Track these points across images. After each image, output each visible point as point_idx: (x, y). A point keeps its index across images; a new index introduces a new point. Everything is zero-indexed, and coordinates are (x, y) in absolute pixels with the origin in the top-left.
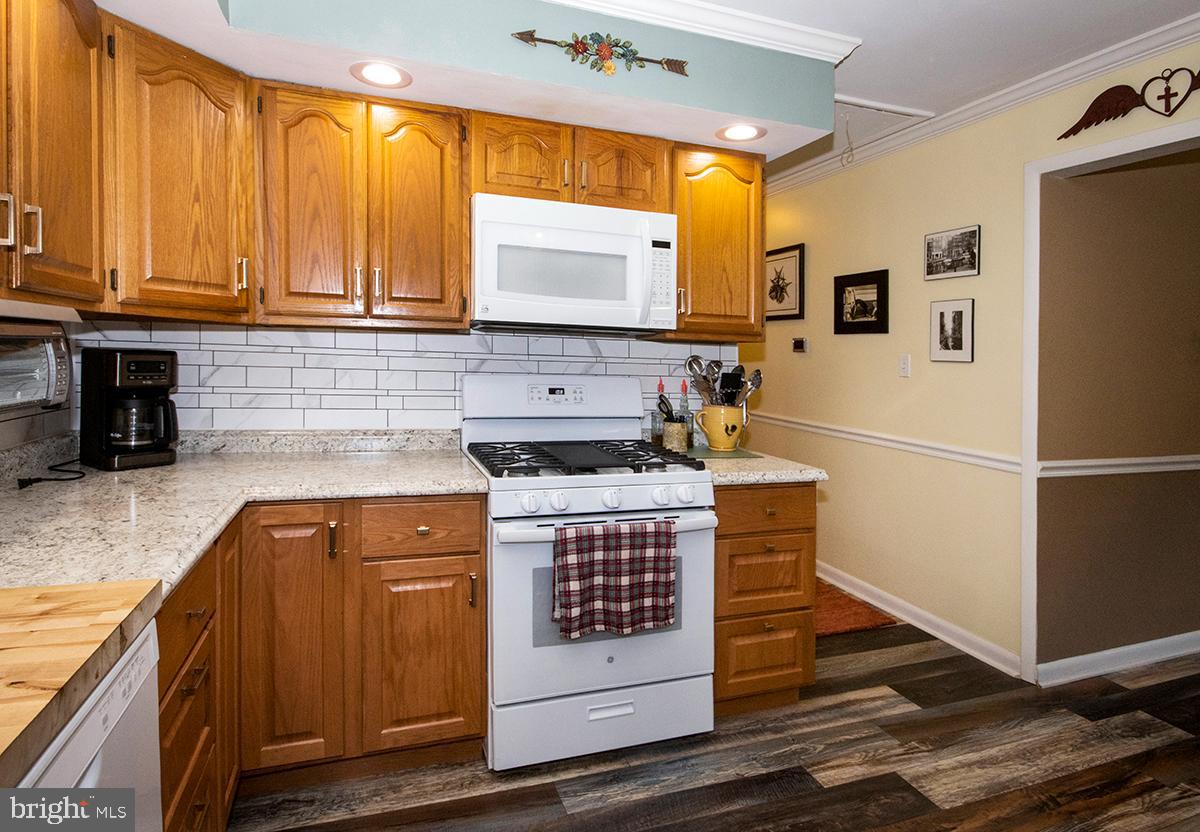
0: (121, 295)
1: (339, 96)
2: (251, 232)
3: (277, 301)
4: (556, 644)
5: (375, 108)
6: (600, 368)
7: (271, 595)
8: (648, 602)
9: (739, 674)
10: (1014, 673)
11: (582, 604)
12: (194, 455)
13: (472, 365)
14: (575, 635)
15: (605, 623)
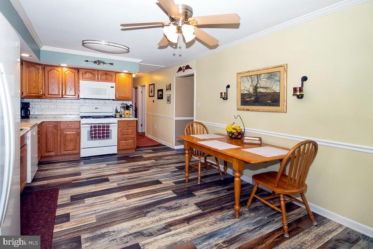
0: (24, 95)
1: (57, 67)
2: (42, 86)
3: (47, 95)
4: (90, 140)
5: (63, 68)
7: (47, 134)
8: (105, 135)
9: (122, 146)
10: (173, 148)
11: (94, 135)
12: (32, 118)
14: (93, 139)
15: (98, 137)
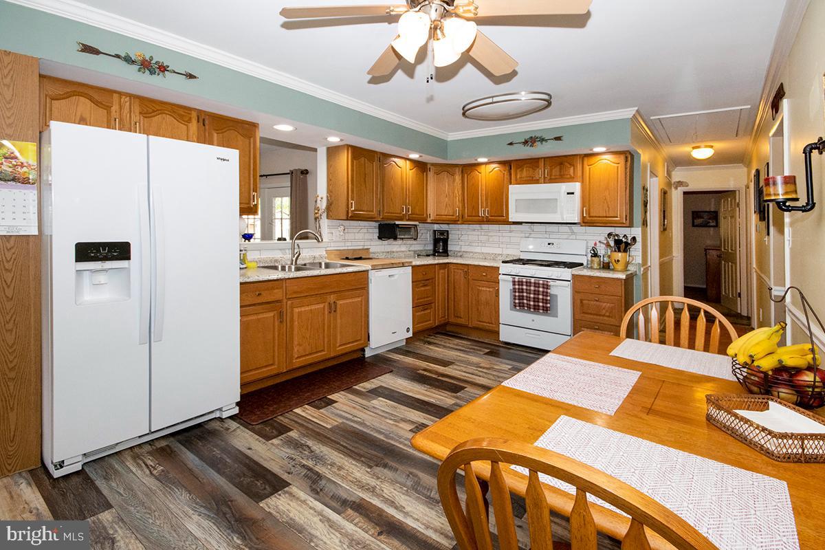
0: (431, 218)
1: (479, 164)
5: (487, 166)
6: (574, 237)
7: (454, 284)
8: (541, 304)
13: (527, 235)
14: (517, 308)
